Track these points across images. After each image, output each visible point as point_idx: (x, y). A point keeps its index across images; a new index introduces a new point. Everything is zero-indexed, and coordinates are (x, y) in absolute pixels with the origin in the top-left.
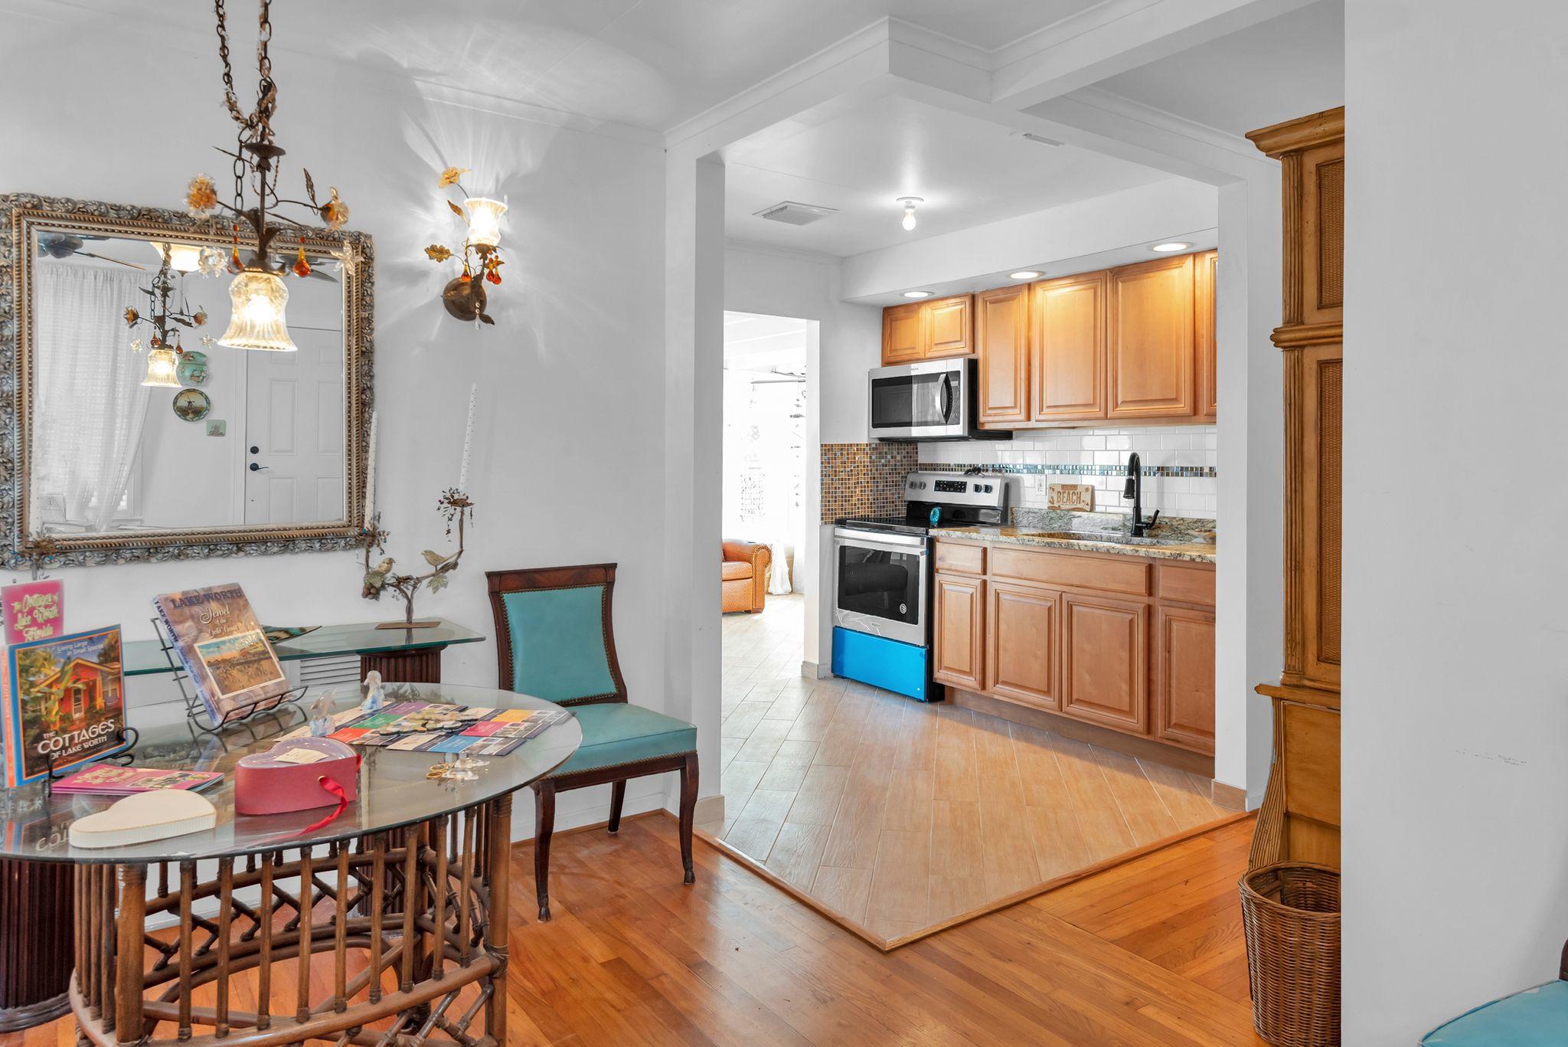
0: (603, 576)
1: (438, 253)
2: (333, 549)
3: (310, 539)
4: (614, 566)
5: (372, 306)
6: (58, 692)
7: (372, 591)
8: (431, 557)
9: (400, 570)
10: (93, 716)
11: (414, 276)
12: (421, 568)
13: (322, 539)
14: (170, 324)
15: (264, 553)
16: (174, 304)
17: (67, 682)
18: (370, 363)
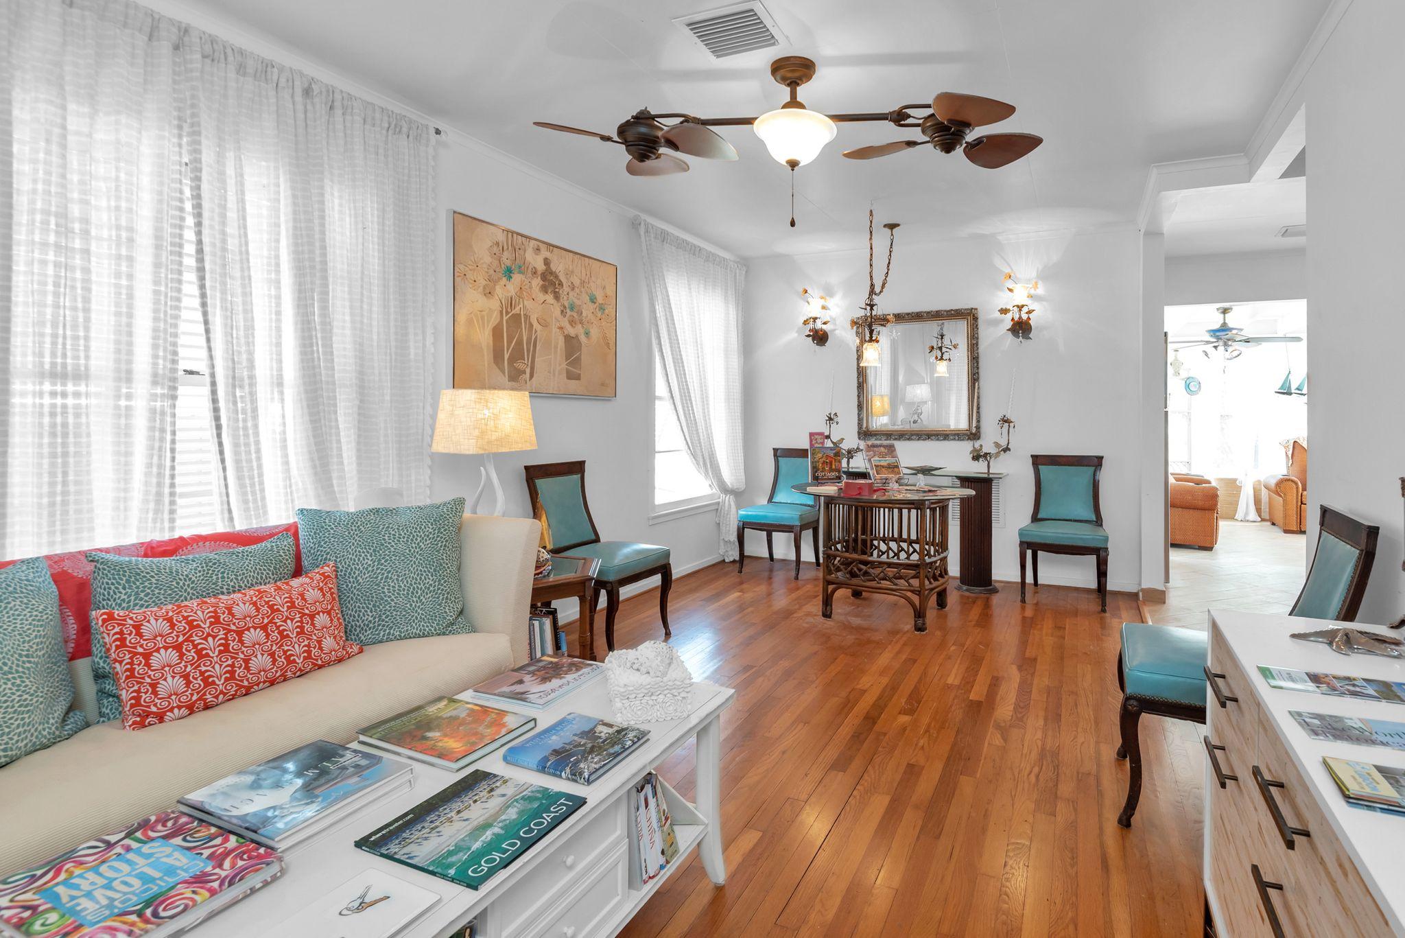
0: (1096, 462)
1: (1004, 311)
2: (963, 440)
3: (955, 435)
4: (1102, 457)
5: (977, 338)
6: (821, 461)
7: (976, 458)
8: (997, 445)
9: (985, 450)
10: (831, 470)
11: (996, 322)
12: (993, 450)
13: (958, 436)
14: (944, 350)
15: (938, 440)
16: (946, 341)
17: (824, 459)
18: (978, 363)
